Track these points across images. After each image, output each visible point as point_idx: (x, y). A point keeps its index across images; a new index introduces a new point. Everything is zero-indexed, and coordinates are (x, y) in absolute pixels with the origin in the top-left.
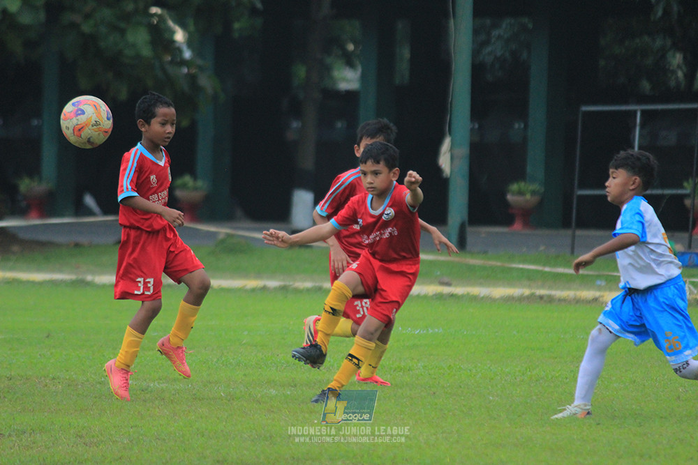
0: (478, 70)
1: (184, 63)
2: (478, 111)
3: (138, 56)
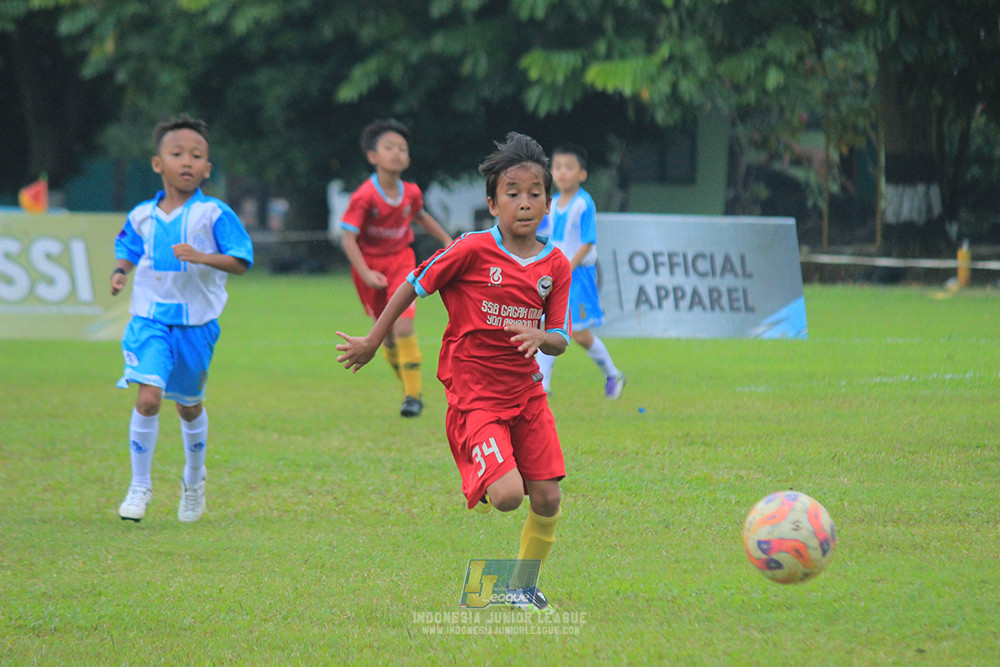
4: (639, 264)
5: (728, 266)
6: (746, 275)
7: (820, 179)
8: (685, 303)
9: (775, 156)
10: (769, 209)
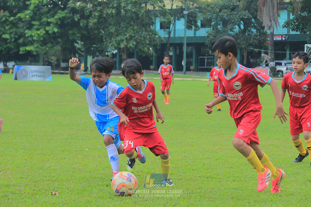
0: (187, 53)
1: (151, 52)
2: (187, 57)
3: (146, 51)
4: (32, 72)
5: (43, 72)
6: (45, 73)
7: (54, 62)
8: (38, 76)
9: (49, 59)
10: (48, 65)
